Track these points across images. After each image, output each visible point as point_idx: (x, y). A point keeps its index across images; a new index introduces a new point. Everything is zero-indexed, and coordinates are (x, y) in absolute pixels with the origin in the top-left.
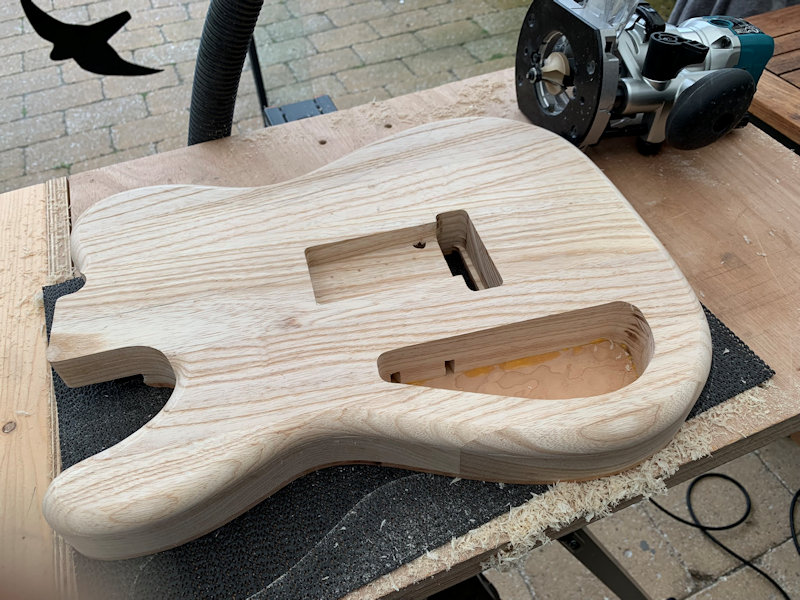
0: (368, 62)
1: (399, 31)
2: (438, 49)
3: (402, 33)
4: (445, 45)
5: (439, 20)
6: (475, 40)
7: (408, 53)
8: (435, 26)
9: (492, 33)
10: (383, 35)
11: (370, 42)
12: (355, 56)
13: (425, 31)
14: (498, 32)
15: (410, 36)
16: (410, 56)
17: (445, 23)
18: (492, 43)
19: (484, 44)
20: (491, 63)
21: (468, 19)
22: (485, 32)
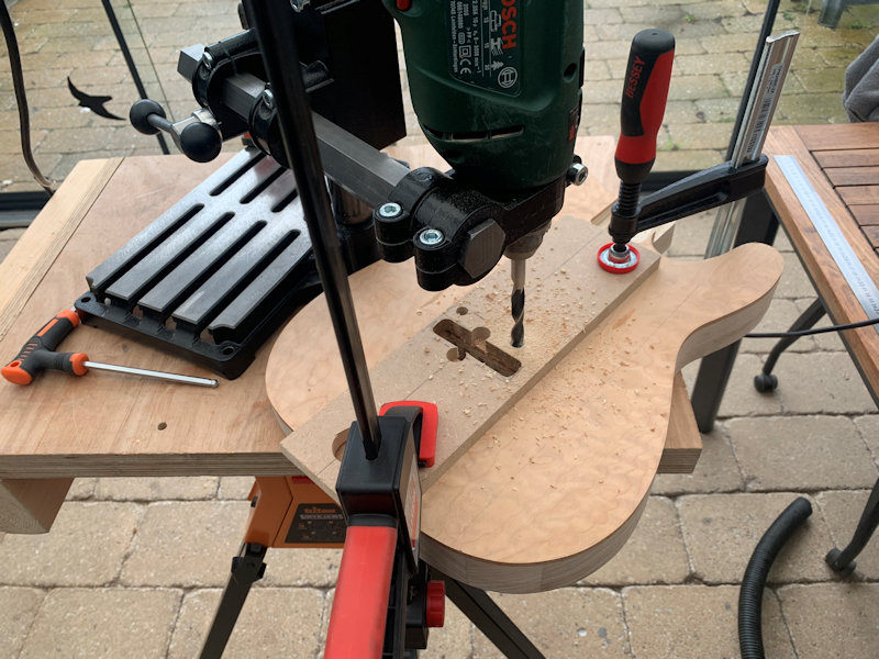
4: (675, 98)
6: (711, 99)
18: (728, 104)
19: (719, 105)
20: (715, 126)
21: (715, 75)
22: (727, 91)
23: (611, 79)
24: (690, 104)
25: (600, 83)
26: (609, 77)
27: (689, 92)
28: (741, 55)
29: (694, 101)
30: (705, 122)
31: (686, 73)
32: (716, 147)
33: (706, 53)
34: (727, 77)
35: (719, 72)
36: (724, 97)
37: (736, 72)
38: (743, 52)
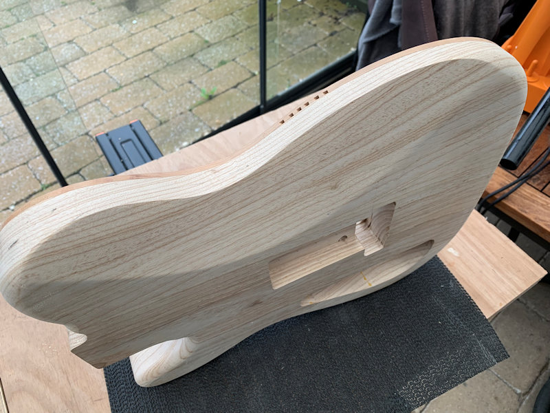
0: (123, 84)
1: (140, 51)
2: (175, 63)
3: (143, 52)
4: (180, 58)
5: (169, 36)
6: (201, 50)
7: (153, 70)
8: (167, 42)
9: (212, 42)
10: (129, 56)
11: (119, 64)
12: (111, 80)
13: (160, 47)
14: (216, 41)
15: (150, 54)
16: (155, 72)
17: (175, 38)
18: (214, 51)
19: (209, 53)
20: (219, 69)
21: (191, 32)
22: (207, 42)
23: (127, 59)
24: (192, 60)
25: (122, 65)
26: (125, 58)
27: (184, 50)
28: (194, 12)
29: (192, 56)
30: (211, 70)
31: (172, 36)
32: (232, 86)
33: (172, 18)
34: (199, 31)
35: (192, 29)
36: (209, 47)
37: (202, 26)
38: (194, 10)
